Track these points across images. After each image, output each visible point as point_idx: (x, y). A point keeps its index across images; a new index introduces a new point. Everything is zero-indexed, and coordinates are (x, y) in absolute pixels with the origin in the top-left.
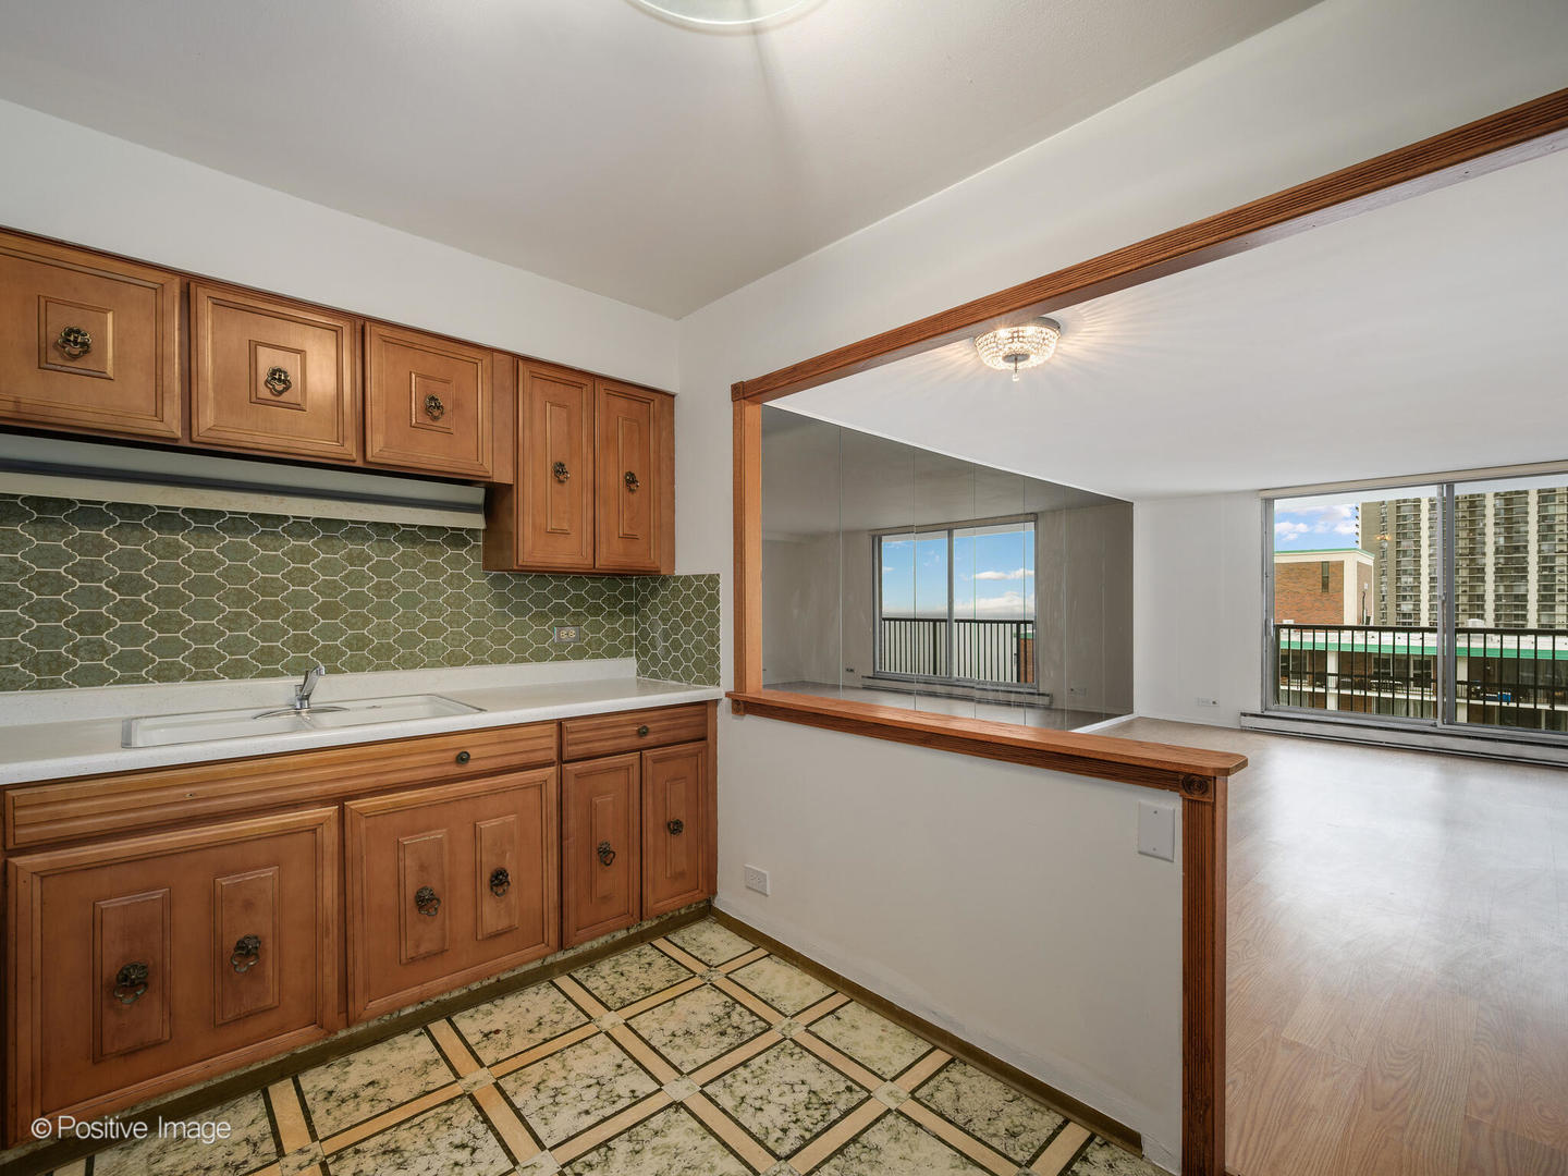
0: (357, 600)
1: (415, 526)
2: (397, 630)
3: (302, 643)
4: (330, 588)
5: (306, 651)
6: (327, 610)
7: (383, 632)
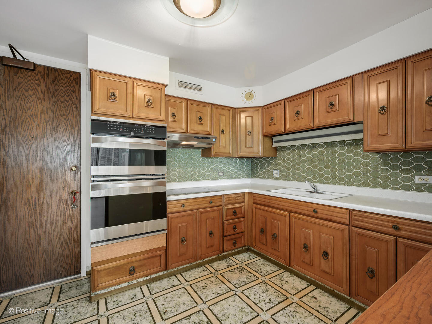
0: (334, 164)
1: (351, 140)
2: (345, 173)
3: (321, 175)
4: (328, 161)
5: (322, 177)
6: (327, 167)
7: (341, 174)
